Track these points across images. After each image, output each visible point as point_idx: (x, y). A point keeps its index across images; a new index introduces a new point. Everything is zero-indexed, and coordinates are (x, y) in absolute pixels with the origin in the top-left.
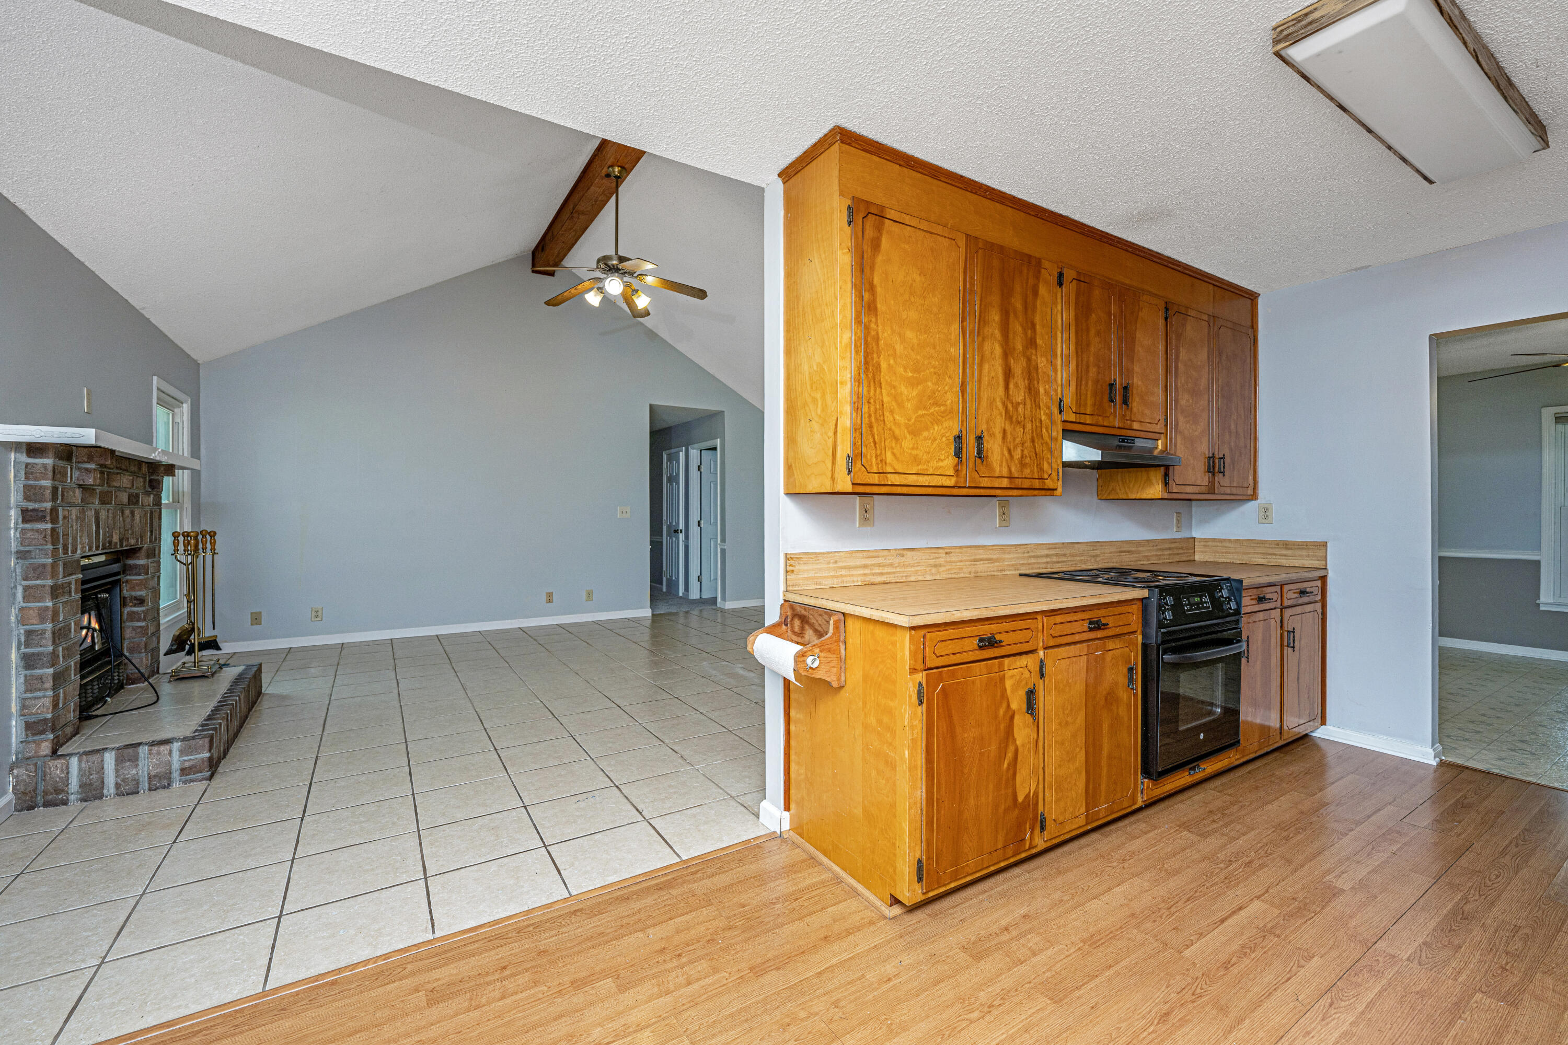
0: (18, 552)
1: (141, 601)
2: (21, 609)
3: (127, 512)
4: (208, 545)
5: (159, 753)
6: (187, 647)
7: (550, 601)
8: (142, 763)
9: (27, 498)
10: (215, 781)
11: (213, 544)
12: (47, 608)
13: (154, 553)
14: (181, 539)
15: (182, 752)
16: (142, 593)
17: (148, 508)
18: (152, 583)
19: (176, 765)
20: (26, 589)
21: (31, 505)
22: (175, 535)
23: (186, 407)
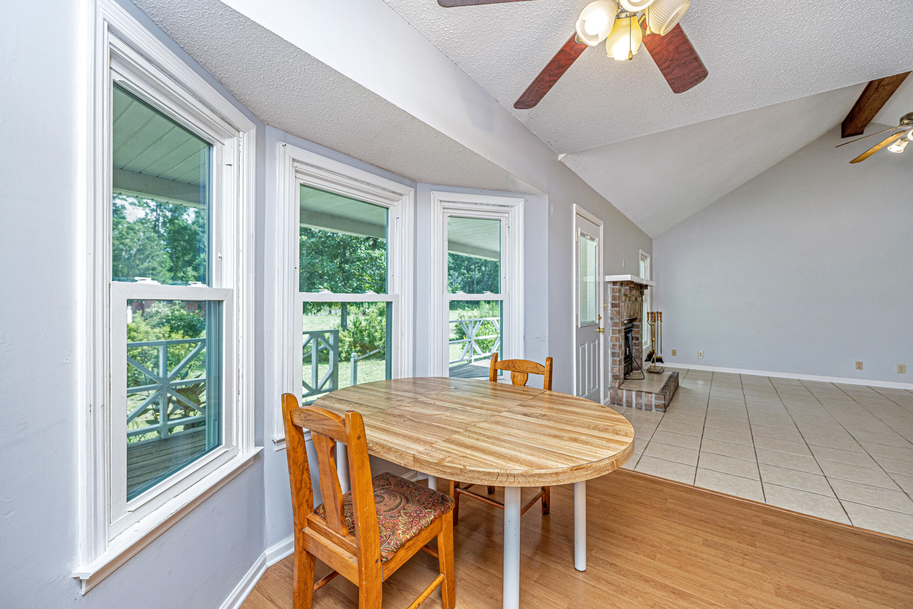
0: (611, 318)
1: (637, 339)
2: (611, 337)
3: (635, 304)
4: (659, 318)
5: (648, 397)
6: (652, 360)
8: (643, 398)
9: (613, 300)
10: (667, 414)
11: (661, 317)
12: (617, 337)
13: (641, 320)
14: (650, 315)
15: (656, 398)
16: (637, 336)
17: (639, 303)
18: (640, 332)
19: (653, 403)
20: (613, 330)
21: (614, 302)
22: (648, 313)
23: (649, 259)
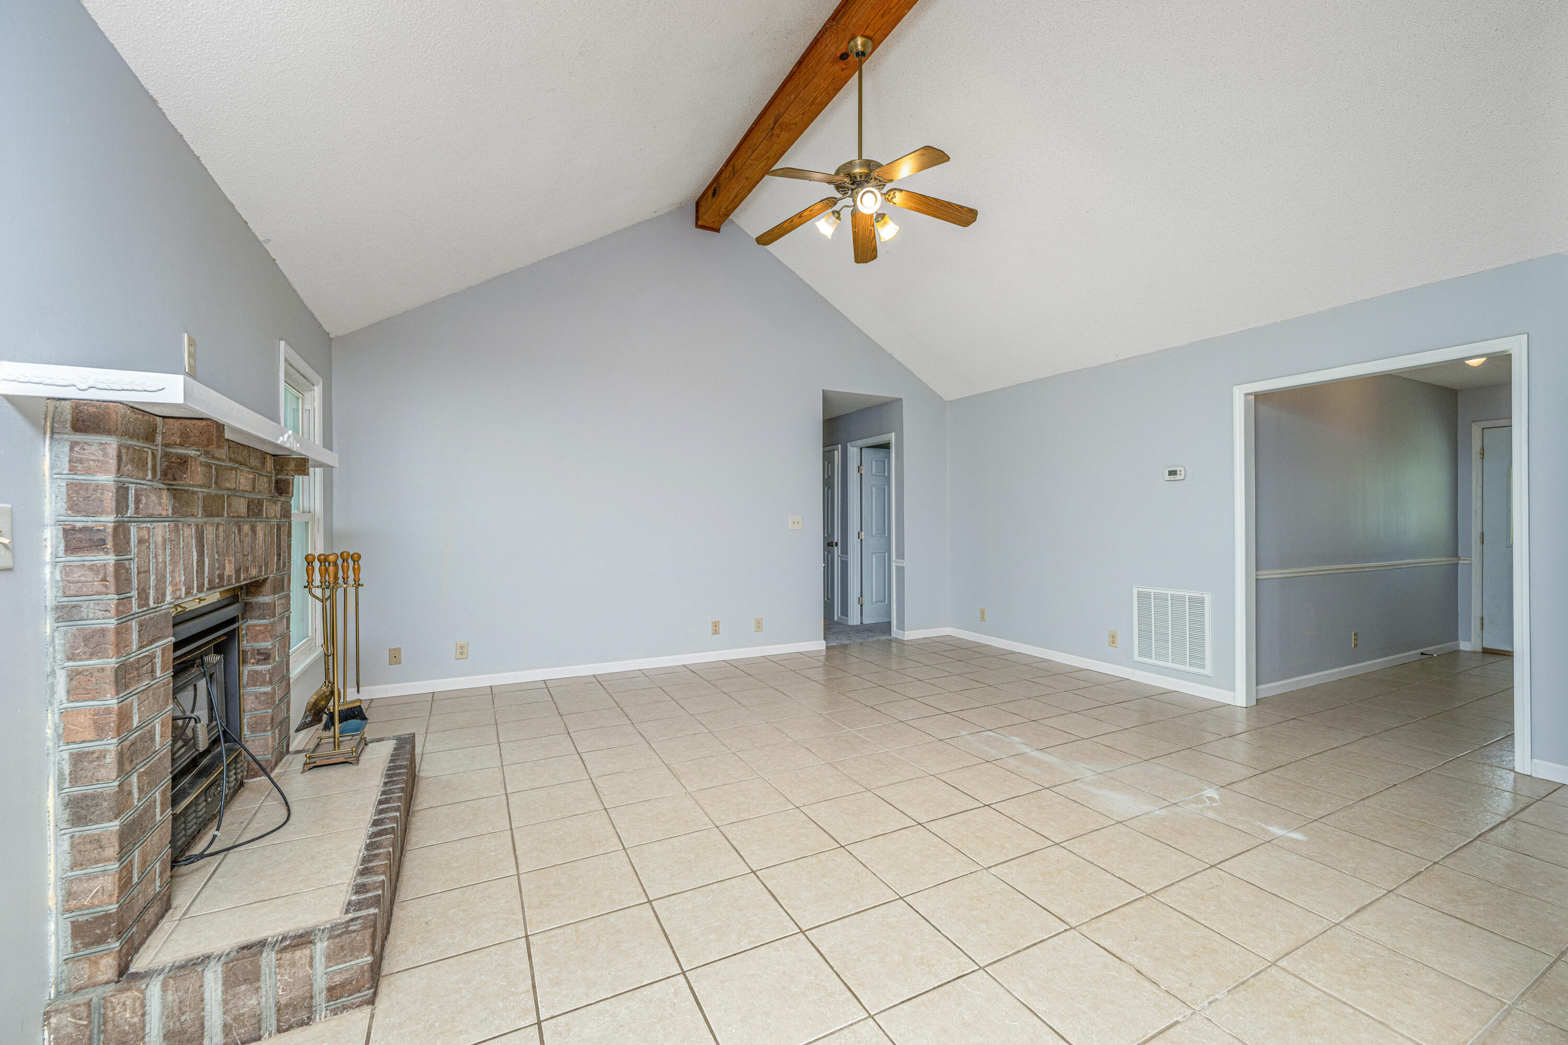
0: (57, 608)
1: (265, 656)
2: (64, 713)
3: (246, 528)
4: (351, 573)
5: (293, 964)
6: (325, 717)
7: (716, 632)
8: (266, 983)
9: (73, 507)
10: (382, 1002)
11: (357, 571)
12: (108, 711)
13: (282, 586)
14: (317, 564)
15: (331, 958)
16: (267, 645)
17: (274, 522)
18: (280, 628)
19: (321, 983)
20: (73, 675)
21: (80, 521)
22: (309, 560)
23: (318, 391)
